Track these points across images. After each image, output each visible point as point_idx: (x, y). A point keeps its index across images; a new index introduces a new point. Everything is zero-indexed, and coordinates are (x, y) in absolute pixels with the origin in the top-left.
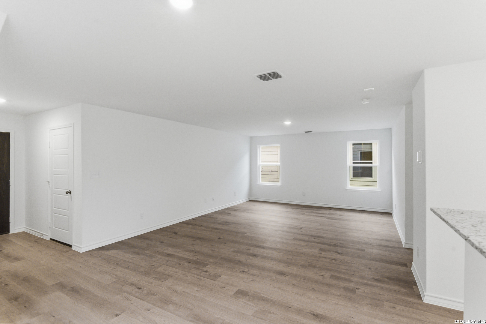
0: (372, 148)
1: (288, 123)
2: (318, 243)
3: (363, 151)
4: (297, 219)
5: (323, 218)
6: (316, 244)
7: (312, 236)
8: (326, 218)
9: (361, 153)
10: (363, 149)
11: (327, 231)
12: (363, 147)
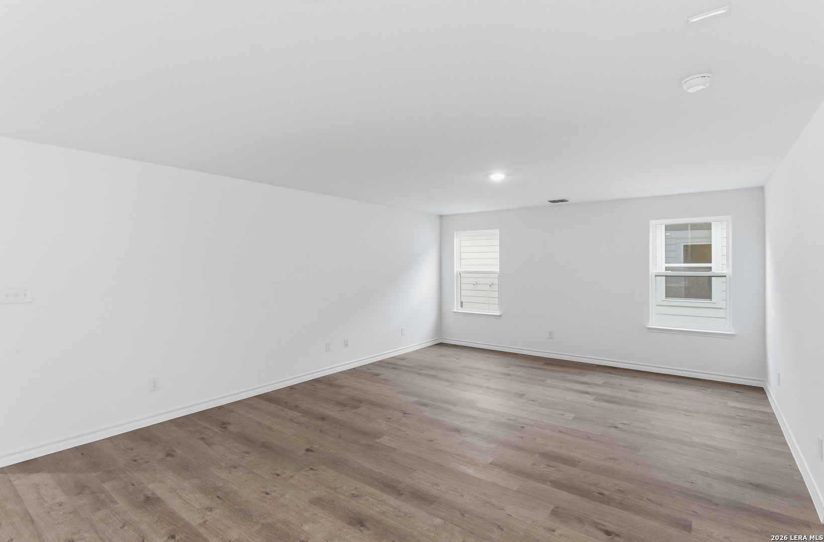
0: (710, 238)
1: (498, 177)
2: (556, 484)
3: (689, 244)
4: (522, 396)
5: (587, 396)
6: (547, 487)
7: (545, 455)
8: (593, 397)
9: (686, 247)
10: (690, 240)
11: (589, 438)
12: (689, 236)
